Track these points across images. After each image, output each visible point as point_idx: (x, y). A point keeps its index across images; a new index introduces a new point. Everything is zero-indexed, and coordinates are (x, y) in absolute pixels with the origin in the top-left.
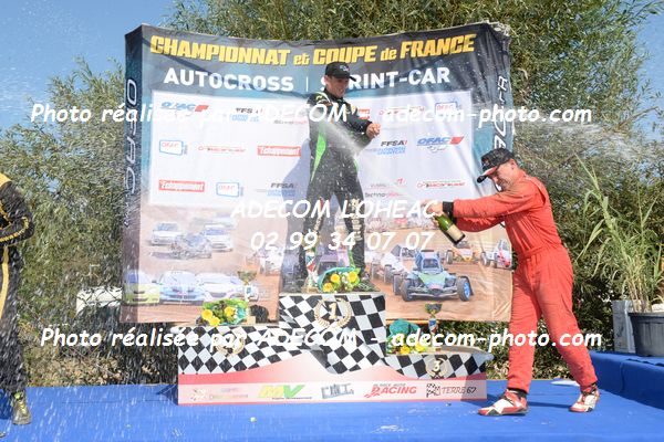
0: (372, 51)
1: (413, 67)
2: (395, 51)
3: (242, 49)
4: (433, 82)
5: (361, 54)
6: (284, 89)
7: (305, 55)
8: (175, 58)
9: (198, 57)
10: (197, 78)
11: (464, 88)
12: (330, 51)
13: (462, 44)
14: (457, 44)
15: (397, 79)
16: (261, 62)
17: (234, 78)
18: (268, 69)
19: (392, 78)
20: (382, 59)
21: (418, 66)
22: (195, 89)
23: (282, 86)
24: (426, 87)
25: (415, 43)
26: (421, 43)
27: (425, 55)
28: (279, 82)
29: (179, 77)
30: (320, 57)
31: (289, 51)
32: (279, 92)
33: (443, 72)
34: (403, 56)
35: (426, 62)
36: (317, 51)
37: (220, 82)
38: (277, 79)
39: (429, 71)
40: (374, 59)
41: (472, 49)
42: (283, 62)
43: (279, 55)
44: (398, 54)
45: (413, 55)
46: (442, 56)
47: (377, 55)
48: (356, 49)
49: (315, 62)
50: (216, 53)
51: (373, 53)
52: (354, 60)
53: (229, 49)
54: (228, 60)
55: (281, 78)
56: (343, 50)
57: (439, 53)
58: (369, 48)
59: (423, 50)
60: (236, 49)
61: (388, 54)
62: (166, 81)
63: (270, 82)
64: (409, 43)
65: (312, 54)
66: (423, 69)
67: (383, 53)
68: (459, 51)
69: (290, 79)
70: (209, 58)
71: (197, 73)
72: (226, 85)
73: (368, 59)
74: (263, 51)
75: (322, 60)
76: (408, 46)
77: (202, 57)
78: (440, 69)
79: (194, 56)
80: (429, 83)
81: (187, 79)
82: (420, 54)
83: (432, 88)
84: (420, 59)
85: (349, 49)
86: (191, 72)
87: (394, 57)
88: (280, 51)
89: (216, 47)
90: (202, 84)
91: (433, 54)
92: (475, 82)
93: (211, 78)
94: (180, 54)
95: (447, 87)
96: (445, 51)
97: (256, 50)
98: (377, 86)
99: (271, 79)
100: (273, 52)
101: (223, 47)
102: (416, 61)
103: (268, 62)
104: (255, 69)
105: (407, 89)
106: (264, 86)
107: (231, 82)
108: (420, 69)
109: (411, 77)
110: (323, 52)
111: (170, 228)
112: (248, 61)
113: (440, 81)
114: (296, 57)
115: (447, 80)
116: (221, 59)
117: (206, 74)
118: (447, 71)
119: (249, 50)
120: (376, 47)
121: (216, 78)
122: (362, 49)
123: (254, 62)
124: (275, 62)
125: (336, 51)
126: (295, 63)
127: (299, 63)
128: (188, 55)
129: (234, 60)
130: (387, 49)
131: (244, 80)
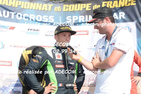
0: (89, 6)
3: (32, 4)
4: (117, 18)
5: (84, 7)
7: (59, 7)
9: (11, 6)
10: (10, 15)
11: (132, 20)
12: (70, 6)
13: (130, 2)
14: (128, 2)
16: (40, 9)
17: (27, 15)
18: (43, 12)
22: (9, 19)
23: (49, 20)
25: (108, 2)
26: (111, 2)
27: (113, 7)
28: (48, 18)
29: (2, 14)
30: (66, 8)
31: (52, 5)
33: (122, 14)
35: (114, 10)
36: (65, 6)
37: (21, 17)
38: (47, 16)
39: (115, 14)
40: (90, 9)
41: (135, 4)
42: (50, 9)
43: (48, 6)
46: (121, 8)
47: (92, 8)
48: (82, 5)
49: (64, 10)
50: (20, 4)
51: (90, 7)
52: (81, 9)
53: (26, 3)
54: (25, 7)
55: (49, 16)
56: (76, 5)
57: (120, 6)
58: (88, 5)
59: (112, 5)
60: (29, 3)
61: (96, 7)
64: (106, 2)
65: (63, 7)
67: (94, 6)
68: (129, 5)
69: (53, 17)
70: (16, 6)
71: (11, 12)
72: (24, 18)
73: (87, 9)
74: (41, 5)
75: (67, 9)
76: (105, 4)
77: (13, 6)
78: (120, 13)
79: (10, 5)
81: (6, 15)
82: (111, 7)
83: (117, 21)
85: (79, 5)
86: (8, 12)
88: (48, 5)
89: (20, 2)
90: (13, 17)
91: (117, 6)
92: (137, 18)
93: (17, 16)
94: (3, 4)
95: (124, 21)
96: (123, 6)
97: (38, 4)
99: (44, 17)
100: (45, 5)
101: (23, 2)
103: (43, 9)
104: (37, 12)
107: (26, 18)
110: (67, 6)
112: (34, 8)
113: (120, 18)
114: (55, 8)
115: (124, 18)
116: (22, 7)
118: (124, 14)
119: (35, 4)
120: (91, 4)
121: (19, 15)
122: (85, 5)
123: (37, 9)
124: (46, 9)
125: (73, 5)
126: (55, 10)
127: (57, 10)
128: (7, 4)
129: (28, 8)
130: (96, 5)
131: (32, 16)
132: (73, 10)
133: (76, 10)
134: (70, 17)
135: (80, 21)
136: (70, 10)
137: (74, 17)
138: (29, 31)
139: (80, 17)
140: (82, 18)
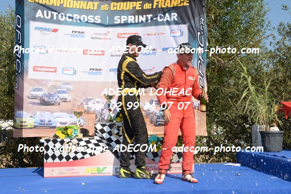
0: (140, 4)
1: (160, 13)
2: (151, 4)
3: (75, 2)
4: (169, 20)
5: (134, 6)
6: (96, 22)
7: (106, 5)
8: (42, 5)
9: (53, 5)
10: (52, 15)
11: (185, 23)
12: (119, 3)
13: (183, 2)
14: (181, 2)
15: (152, 19)
16: (85, 8)
17: (71, 16)
18: (88, 12)
19: (149, 18)
20: (144, 8)
21: (162, 12)
22: (51, 20)
23: (95, 20)
24: (166, 23)
26: (164, 1)
27: (165, 6)
28: (94, 18)
29: (43, 14)
30: (114, 6)
31: (98, 3)
32: (94, 23)
33: (174, 15)
34: (154, 7)
35: (166, 10)
36: (112, 4)
37: (64, 17)
38: (92, 16)
39: (167, 15)
40: (140, 8)
41: (188, 4)
42: (96, 8)
43: (94, 5)
44: (152, 6)
45: (160, 7)
46: (174, 7)
47: (142, 6)
48: (132, 3)
49: (112, 9)
50: (62, 3)
52: (131, 9)
54: (68, 6)
55: (95, 16)
56: (125, 3)
57: (172, 6)
58: (138, 3)
59: (164, 4)
61: (147, 6)
62: (37, 16)
63: (89, 18)
65: (110, 5)
66: (164, 14)
67: (145, 5)
68: (182, 5)
69: (99, 17)
70: (58, 5)
71: (53, 12)
72: (67, 19)
73: (137, 8)
74: (86, 2)
75: (115, 8)
76: (157, 2)
77: (55, 5)
78: (172, 14)
79: (51, 4)
80: (167, 21)
81: (47, 15)
82: (163, 6)
83: (168, 23)
84: (163, 9)
85: (129, 3)
86: (50, 12)
87: (150, 8)
88: (94, 3)
90: (55, 18)
91: (169, 6)
92: (189, 21)
93: (60, 16)
94: (44, 3)
95: (176, 23)
96: (175, 5)
97: (82, 2)
98: (142, 22)
100: (90, 3)
102: (161, 10)
103: (88, 8)
104: (82, 11)
105: (157, 23)
106: (86, 20)
108: (163, 14)
109: (159, 18)
110: (115, 4)
111: (39, 90)
112: (78, 7)
113: (172, 20)
114: (102, 6)
115: (176, 19)
116: (65, 6)
117: (57, 13)
118: (176, 15)
119: (79, 2)
120: (141, 2)
121: (62, 15)
122: (135, 3)
123: (81, 8)
124: (92, 8)
125: (122, 3)
126: (102, 9)
127: (104, 9)
128: (48, 4)
129: (71, 7)
130: (147, 3)
131: (76, 17)
132: (121, 9)
133: (125, 9)
134: (119, 17)
135: (129, 22)
136: (118, 9)
137: (122, 17)
138: (74, 33)
139: (130, 17)
140: (131, 18)
